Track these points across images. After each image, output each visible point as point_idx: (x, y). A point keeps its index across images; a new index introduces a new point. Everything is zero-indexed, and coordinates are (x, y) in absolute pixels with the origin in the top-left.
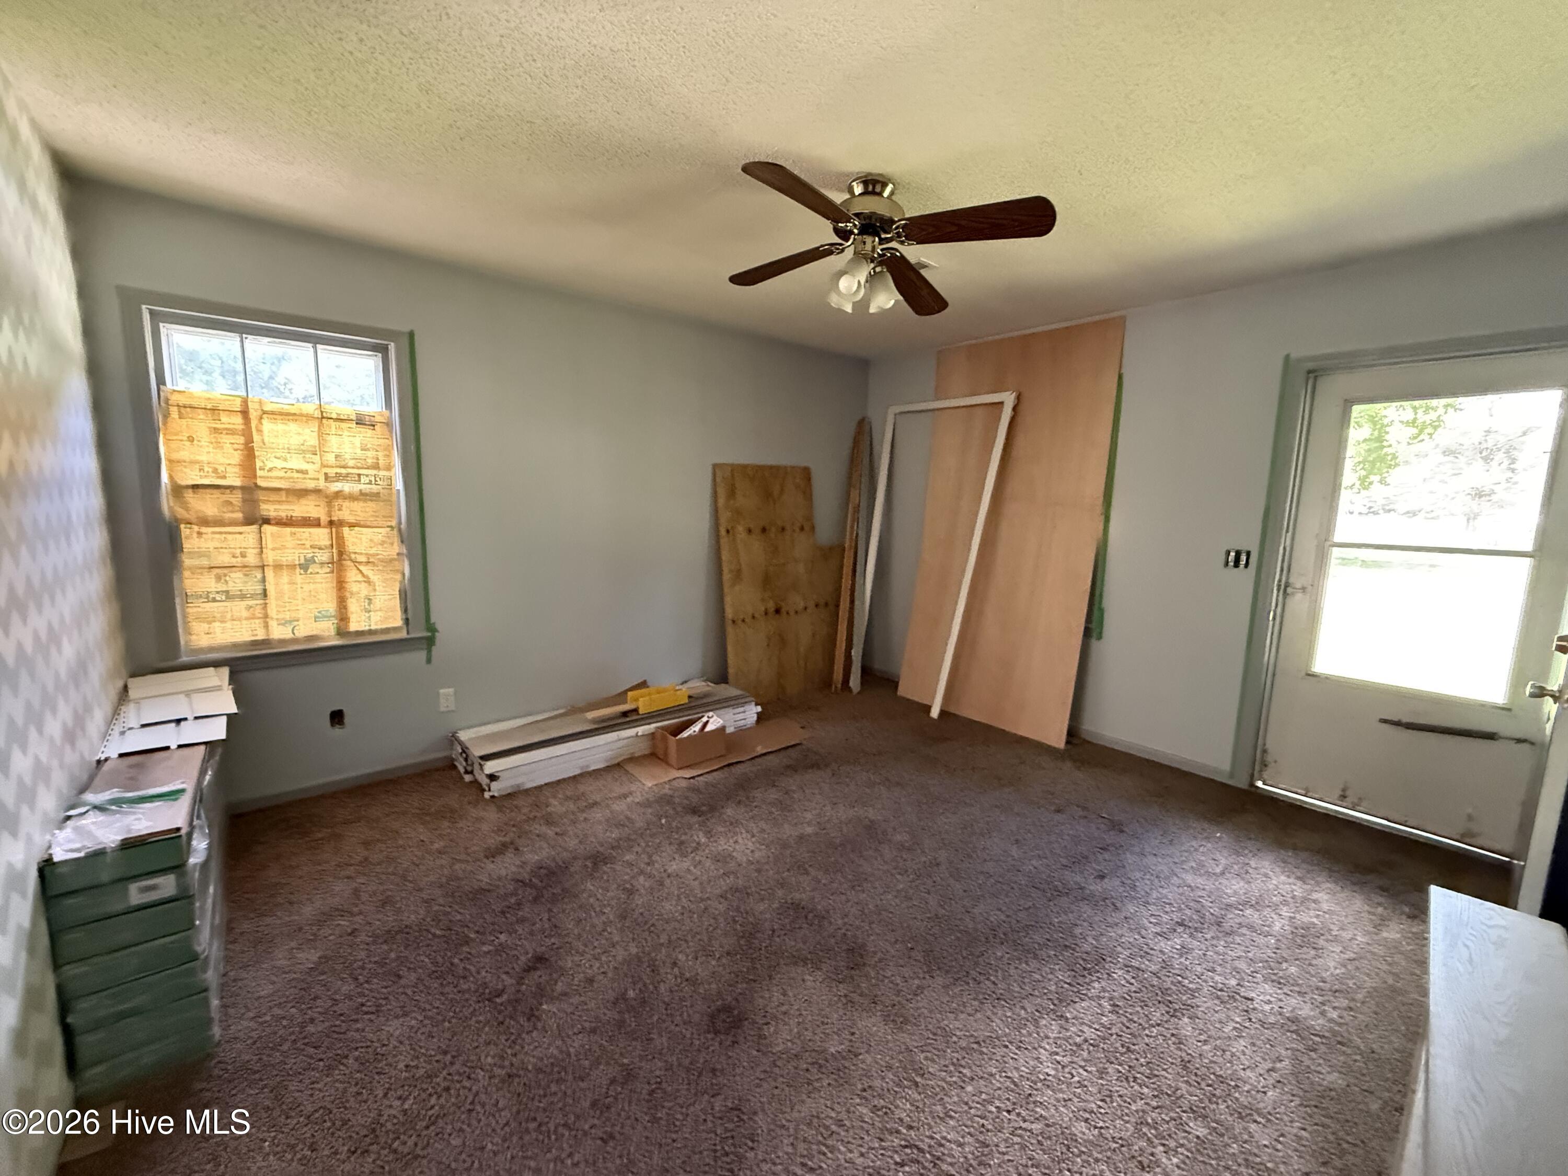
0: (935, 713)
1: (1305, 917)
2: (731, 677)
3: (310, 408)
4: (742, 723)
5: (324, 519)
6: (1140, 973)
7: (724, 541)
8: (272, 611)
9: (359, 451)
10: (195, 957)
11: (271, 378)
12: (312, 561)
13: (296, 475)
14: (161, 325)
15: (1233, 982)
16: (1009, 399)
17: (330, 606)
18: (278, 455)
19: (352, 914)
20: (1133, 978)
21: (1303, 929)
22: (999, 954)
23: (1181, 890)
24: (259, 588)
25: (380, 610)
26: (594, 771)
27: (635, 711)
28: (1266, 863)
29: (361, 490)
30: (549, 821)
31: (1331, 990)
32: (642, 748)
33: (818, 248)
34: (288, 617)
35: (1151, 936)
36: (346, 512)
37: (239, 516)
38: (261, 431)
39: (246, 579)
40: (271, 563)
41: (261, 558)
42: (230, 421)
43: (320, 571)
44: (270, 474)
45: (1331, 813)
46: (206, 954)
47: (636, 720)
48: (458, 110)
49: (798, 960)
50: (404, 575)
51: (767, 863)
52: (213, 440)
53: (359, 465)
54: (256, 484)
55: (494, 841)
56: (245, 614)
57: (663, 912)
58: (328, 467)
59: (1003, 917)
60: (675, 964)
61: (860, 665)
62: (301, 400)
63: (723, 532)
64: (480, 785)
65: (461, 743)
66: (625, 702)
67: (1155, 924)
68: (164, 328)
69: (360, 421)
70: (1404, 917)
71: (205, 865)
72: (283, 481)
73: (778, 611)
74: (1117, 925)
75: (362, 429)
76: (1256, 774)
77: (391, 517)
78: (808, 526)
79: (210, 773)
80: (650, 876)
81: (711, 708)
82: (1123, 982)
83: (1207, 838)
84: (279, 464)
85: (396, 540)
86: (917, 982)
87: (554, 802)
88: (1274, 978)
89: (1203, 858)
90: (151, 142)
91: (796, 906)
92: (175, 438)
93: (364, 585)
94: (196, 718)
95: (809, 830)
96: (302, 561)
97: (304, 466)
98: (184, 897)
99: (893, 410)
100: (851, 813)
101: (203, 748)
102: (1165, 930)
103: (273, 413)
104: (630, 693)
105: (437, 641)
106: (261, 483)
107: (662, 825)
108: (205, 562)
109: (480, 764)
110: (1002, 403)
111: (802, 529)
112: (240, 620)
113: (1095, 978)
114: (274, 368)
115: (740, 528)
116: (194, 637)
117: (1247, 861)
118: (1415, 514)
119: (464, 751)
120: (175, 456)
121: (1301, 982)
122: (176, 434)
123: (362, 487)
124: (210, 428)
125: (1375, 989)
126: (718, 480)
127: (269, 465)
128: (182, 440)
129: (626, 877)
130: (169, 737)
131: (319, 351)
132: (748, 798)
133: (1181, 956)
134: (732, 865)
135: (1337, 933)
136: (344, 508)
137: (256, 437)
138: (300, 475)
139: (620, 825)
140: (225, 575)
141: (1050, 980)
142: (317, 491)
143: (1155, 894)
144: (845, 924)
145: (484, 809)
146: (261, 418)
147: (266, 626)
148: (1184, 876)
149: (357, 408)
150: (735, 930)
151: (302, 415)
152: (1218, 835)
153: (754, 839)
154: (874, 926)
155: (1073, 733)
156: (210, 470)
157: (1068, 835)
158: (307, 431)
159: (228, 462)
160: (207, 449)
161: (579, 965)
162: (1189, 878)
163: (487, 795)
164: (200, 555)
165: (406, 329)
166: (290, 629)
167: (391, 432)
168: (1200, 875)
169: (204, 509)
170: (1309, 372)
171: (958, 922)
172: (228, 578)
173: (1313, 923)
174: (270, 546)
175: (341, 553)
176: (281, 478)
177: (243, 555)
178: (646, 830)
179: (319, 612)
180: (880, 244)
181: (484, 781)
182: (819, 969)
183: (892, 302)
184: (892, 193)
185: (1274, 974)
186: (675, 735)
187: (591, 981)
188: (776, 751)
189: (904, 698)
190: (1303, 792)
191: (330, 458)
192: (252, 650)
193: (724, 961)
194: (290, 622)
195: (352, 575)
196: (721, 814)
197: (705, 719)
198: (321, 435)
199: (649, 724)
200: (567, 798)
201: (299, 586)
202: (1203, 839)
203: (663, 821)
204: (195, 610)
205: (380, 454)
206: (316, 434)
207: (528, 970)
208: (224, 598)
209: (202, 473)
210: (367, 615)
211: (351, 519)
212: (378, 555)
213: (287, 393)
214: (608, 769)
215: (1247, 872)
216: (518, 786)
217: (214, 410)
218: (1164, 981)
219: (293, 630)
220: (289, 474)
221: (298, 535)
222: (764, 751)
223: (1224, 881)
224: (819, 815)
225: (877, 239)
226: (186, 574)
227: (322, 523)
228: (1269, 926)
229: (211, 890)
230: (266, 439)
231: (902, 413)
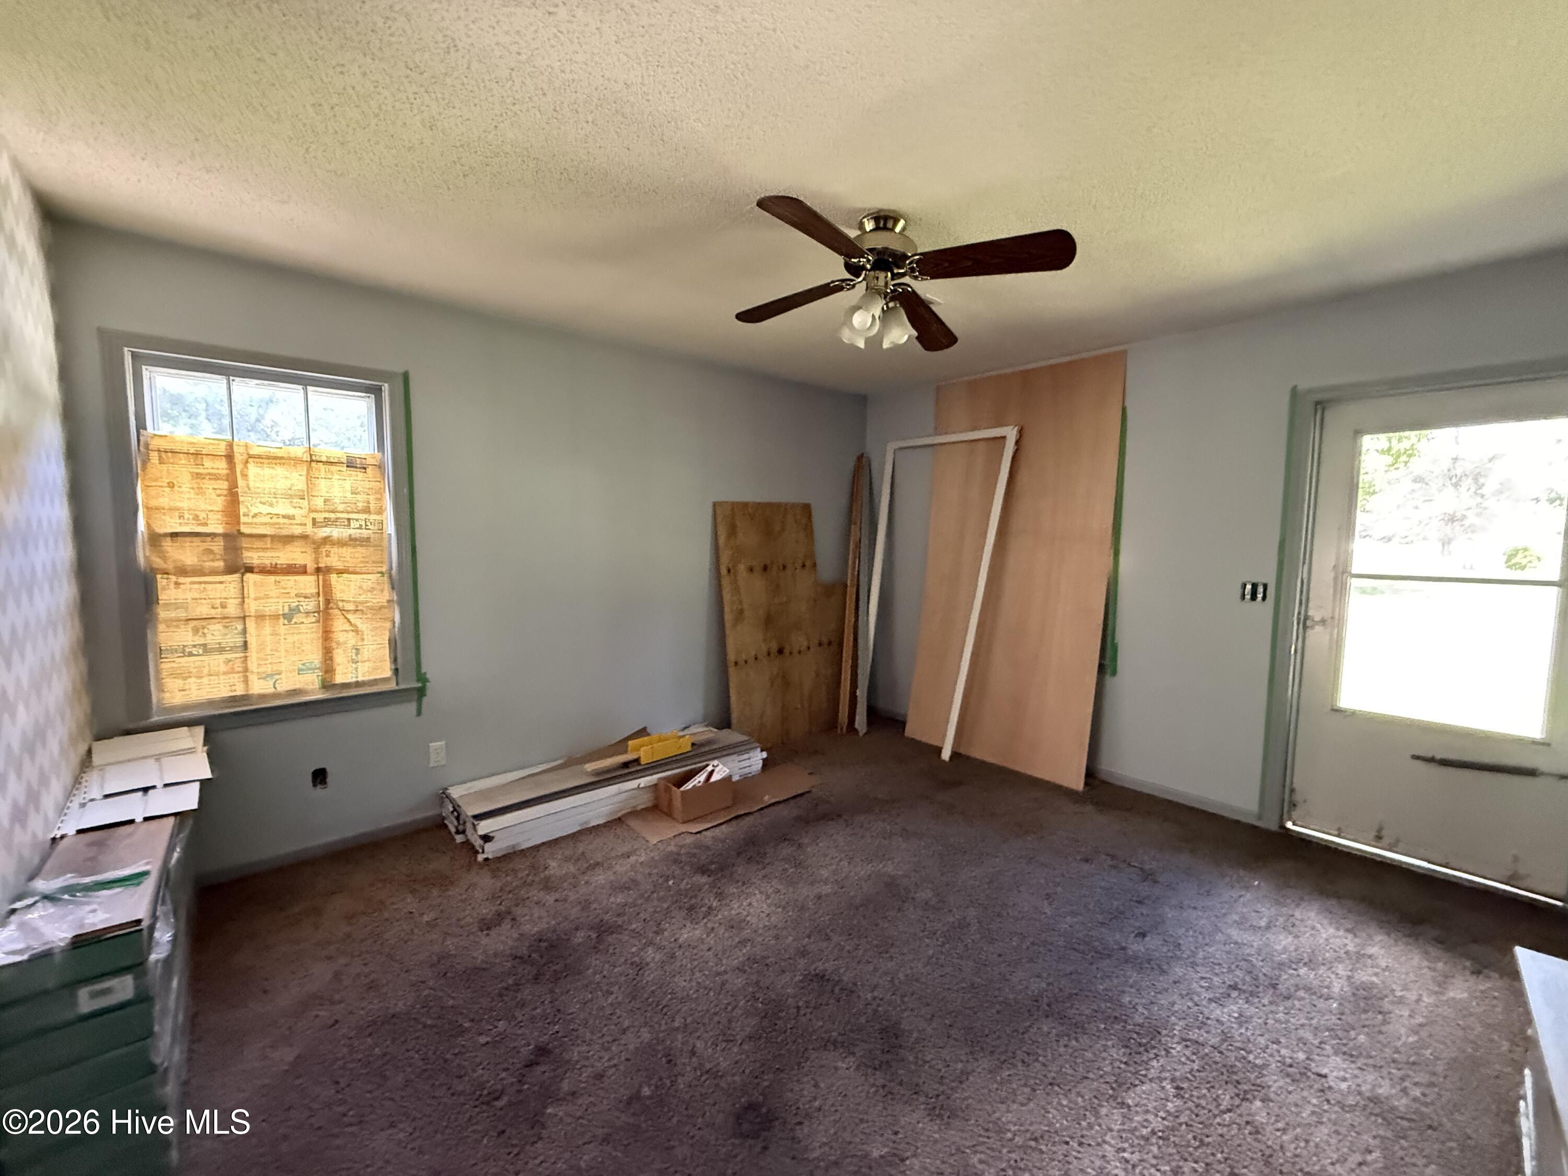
0: (946, 755)
1: (1363, 976)
2: (734, 721)
3: (299, 451)
4: (747, 770)
5: (311, 566)
6: (1201, 1048)
7: (726, 582)
8: (253, 665)
9: (349, 495)
10: (152, 1069)
11: (258, 420)
12: (297, 610)
13: (281, 521)
14: (144, 367)
15: (1301, 1056)
16: (1011, 434)
17: (315, 658)
18: (263, 500)
19: (333, 1003)
20: (1194, 1054)
21: (1364, 990)
22: (1045, 1029)
23: (1227, 948)
24: (239, 640)
25: (369, 660)
26: (594, 827)
27: (637, 761)
28: (1312, 914)
29: (350, 535)
30: (548, 885)
31: (1408, 1063)
32: (645, 801)
33: (829, 284)
34: (269, 671)
35: (1204, 1003)
36: (334, 558)
37: (221, 564)
38: (246, 475)
39: (226, 631)
40: (253, 614)
41: (243, 609)
42: (213, 465)
43: (304, 620)
44: (255, 520)
45: (1368, 856)
46: (165, 1065)
47: (637, 771)
48: (462, 146)
49: (829, 1044)
50: (394, 623)
51: (785, 928)
52: (195, 486)
53: (349, 509)
54: (239, 531)
55: (487, 910)
56: (223, 668)
57: (677, 990)
58: (316, 511)
59: (1044, 985)
60: (693, 1053)
61: (865, 707)
62: (288, 443)
63: (724, 571)
64: (473, 847)
65: (452, 801)
66: (626, 752)
67: (1208, 989)
68: (146, 371)
69: (351, 464)
70: (1467, 973)
71: (167, 962)
72: (268, 528)
73: (780, 651)
74: (1166, 990)
75: (352, 472)
76: (1285, 816)
77: (382, 562)
78: (809, 563)
79: (178, 850)
80: (660, 948)
81: (715, 755)
82: (1183, 1059)
83: (1247, 888)
84: (265, 509)
85: (387, 587)
86: (960, 1066)
87: (553, 864)
88: (1345, 1049)
89: (1245, 910)
90: (139, 181)
91: (821, 977)
92: (154, 484)
93: (351, 634)
94: (166, 785)
95: (827, 889)
96: (286, 610)
97: (291, 511)
98: (143, 998)
99: (891, 447)
100: (869, 868)
101: (172, 820)
102: (1217, 995)
103: (259, 457)
104: (630, 743)
105: (428, 692)
106: (245, 529)
107: (669, 887)
108: (182, 614)
109: (474, 825)
110: (1004, 438)
111: (804, 566)
112: (217, 674)
113: (1152, 1056)
114: (261, 411)
115: (742, 568)
116: (167, 695)
117: (1291, 913)
118: (1389, 540)
119: (455, 810)
120: (153, 503)
121: (1374, 1053)
122: (156, 480)
123: (351, 532)
124: (191, 473)
125: (1455, 1060)
126: (719, 519)
127: (254, 510)
128: (161, 487)
129: (634, 950)
130: (134, 808)
131: (309, 394)
132: (759, 854)
133: (1241, 1026)
134: (746, 933)
135: (1401, 994)
136: (332, 555)
137: (241, 482)
138: (286, 521)
139: (625, 888)
140: (203, 628)
141: (1104, 1059)
142: (304, 537)
143: (1201, 954)
144: (874, 998)
145: (478, 873)
146: (247, 462)
147: (246, 681)
148: (1228, 931)
149: (346, 450)
150: (756, 1009)
151: (290, 459)
152: (1256, 883)
153: (769, 901)
154: (906, 999)
155: (1091, 774)
156: (191, 517)
157: (1101, 888)
158: (295, 475)
159: (211, 508)
160: (187, 496)
161: (587, 1058)
162: (1235, 933)
163: (480, 858)
164: (177, 606)
165: (400, 369)
166: (271, 683)
167: (383, 474)
168: (1245, 930)
169: (183, 558)
170: (1318, 403)
171: (997, 993)
172: (206, 631)
173: (1372, 983)
174: (252, 595)
175: (328, 602)
176: (266, 524)
177: (223, 606)
178: (653, 892)
179: (303, 665)
180: (893, 279)
181: (478, 843)
182: (853, 1054)
183: (906, 337)
184: (904, 229)
185: (1345, 1045)
186: (679, 786)
187: (600, 1076)
188: (784, 801)
189: (913, 740)
190: (1336, 833)
191: (319, 503)
192: (229, 707)
193: (746, 1047)
194: (272, 675)
195: (339, 624)
196: (732, 874)
197: (710, 768)
198: (310, 479)
199: (652, 775)
200: (567, 859)
201: (282, 638)
202: (1242, 888)
203: (671, 883)
204: (169, 665)
205: (371, 498)
206: (304, 478)
207: (530, 1065)
208: (201, 652)
209: (181, 521)
210: (354, 666)
211: (339, 565)
212: (367, 602)
213: (274, 436)
214: (608, 825)
215: (1293, 925)
216: (513, 846)
217: (196, 454)
218: (1227, 1057)
219: (274, 684)
220: (275, 520)
221: (282, 583)
222: (773, 801)
223: (1272, 937)
224: (835, 872)
225: (889, 274)
226: (161, 627)
227: (309, 570)
228: (1328, 987)
229: (175, 983)
230: (252, 484)
231: (900, 449)
